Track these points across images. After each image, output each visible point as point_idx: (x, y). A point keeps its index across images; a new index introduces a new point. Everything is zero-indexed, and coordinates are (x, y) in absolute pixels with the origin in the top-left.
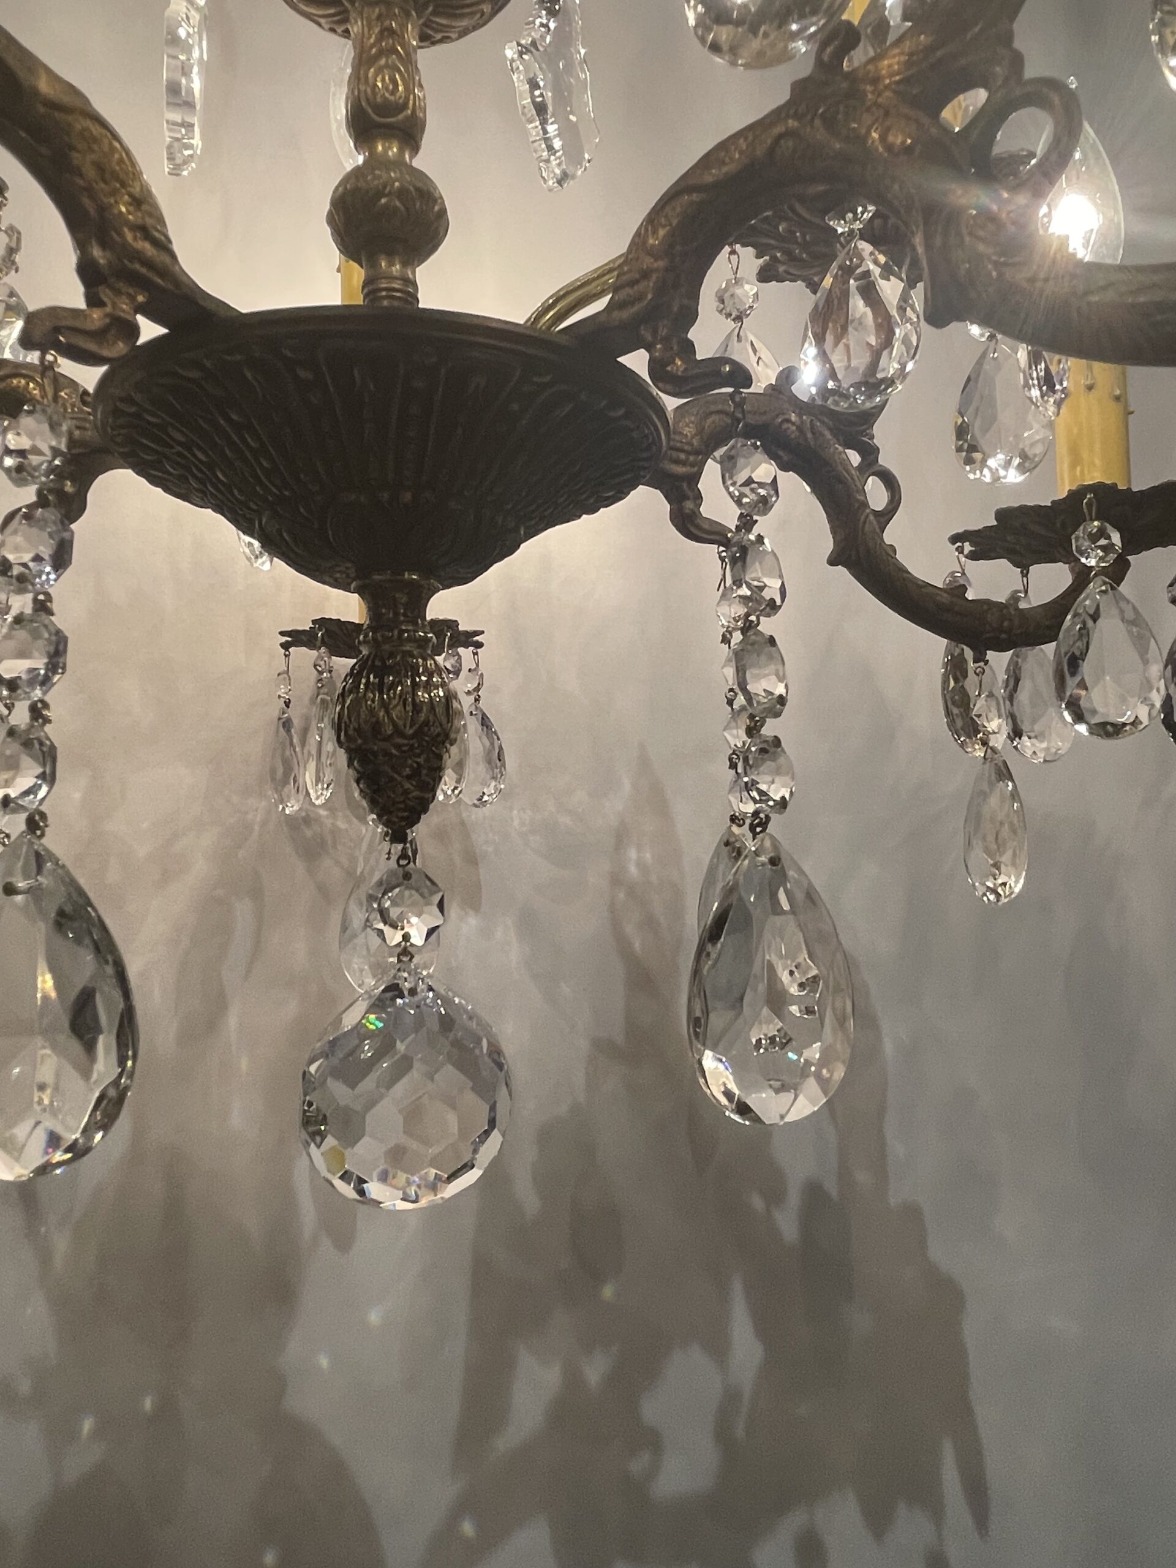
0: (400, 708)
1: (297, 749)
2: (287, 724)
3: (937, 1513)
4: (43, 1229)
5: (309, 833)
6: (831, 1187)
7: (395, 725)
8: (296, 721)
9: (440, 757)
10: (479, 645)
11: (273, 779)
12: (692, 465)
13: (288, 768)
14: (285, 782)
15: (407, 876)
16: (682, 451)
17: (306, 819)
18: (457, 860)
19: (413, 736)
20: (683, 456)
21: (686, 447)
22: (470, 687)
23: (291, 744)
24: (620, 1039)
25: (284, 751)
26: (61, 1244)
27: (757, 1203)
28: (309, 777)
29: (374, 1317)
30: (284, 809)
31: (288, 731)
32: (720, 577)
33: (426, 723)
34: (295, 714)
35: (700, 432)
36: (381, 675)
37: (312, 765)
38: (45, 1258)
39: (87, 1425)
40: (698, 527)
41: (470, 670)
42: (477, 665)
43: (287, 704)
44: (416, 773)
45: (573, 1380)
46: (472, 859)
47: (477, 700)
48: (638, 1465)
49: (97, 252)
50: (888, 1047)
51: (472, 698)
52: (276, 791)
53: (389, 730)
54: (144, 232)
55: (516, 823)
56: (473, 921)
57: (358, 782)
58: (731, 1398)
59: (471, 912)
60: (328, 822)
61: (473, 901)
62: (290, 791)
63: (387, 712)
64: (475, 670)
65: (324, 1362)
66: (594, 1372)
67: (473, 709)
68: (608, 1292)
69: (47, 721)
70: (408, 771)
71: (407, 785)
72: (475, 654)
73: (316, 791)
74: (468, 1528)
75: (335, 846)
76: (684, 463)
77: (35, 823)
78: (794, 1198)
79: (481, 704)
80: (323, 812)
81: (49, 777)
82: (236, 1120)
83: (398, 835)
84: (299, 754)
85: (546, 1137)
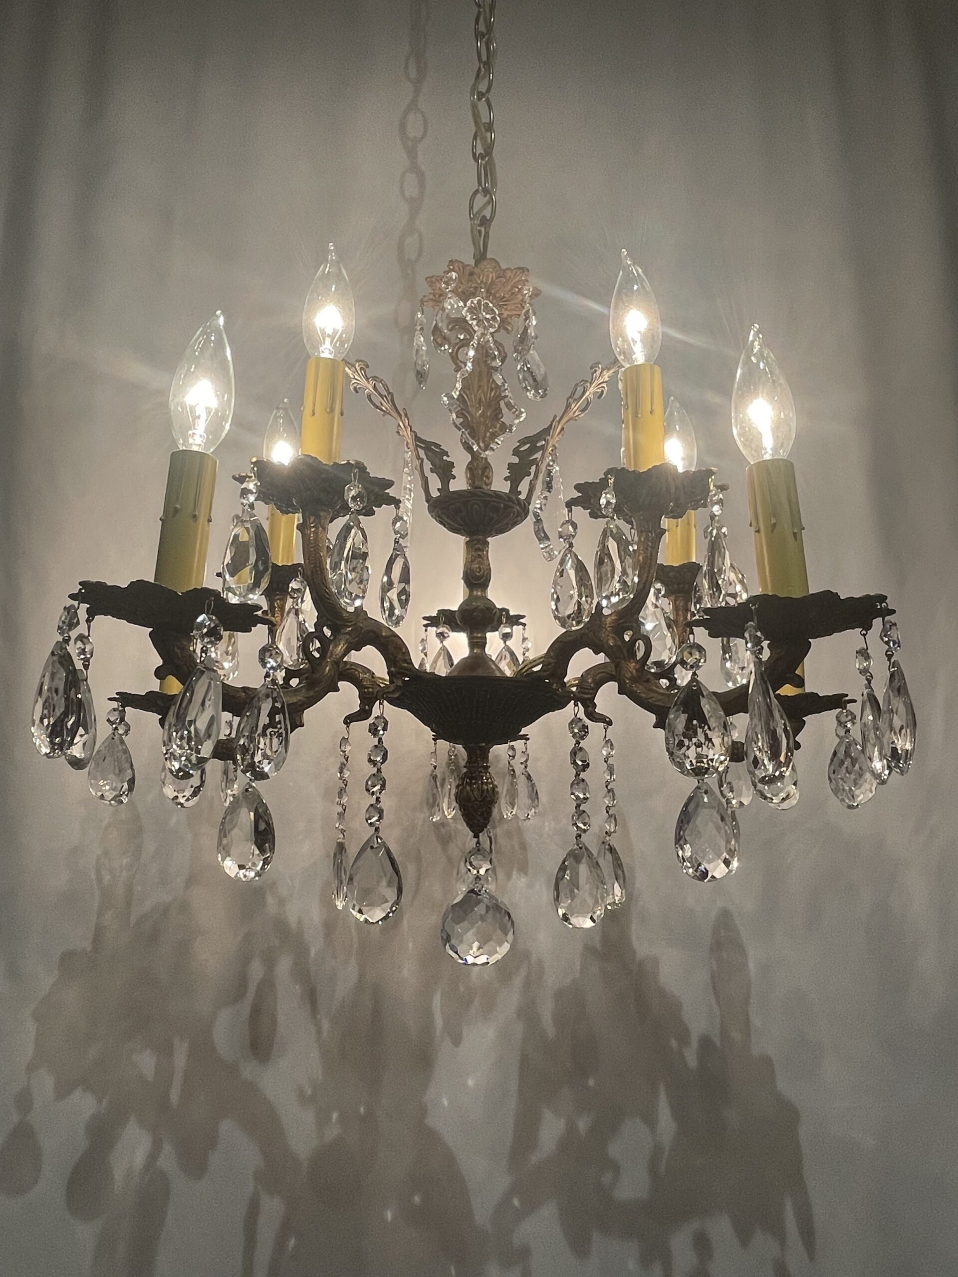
0: (477, 791)
1: (439, 790)
2: (435, 778)
3: (781, 1238)
4: (319, 1017)
5: (443, 831)
6: (717, 1041)
7: (475, 797)
8: (439, 775)
9: (490, 808)
10: (528, 739)
11: (427, 804)
12: (591, 694)
13: (435, 799)
14: (433, 806)
15: (479, 850)
16: (587, 689)
17: (443, 824)
18: (517, 847)
19: (481, 802)
20: (587, 691)
21: (589, 688)
22: (523, 760)
23: (437, 787)
24: (598, 946)
25: (432, 790)
26: (326, 1025)
27: (674, 1043)
28: (445, 806)
29: (470, 1082)
30: (432, 819)
31: (435, 782)
32: (604, 736)
33: (486, 797)
34: (438, 772)
35: (593, 681)
36: (471, 778)
37: (446, 800)
38: (319, 1032)
39: (335, 1116)
40: (595, 717)
41: (523, 752)
42: (526, 749)
43: (435, 767)
44: (482, 814)
45: (571, 1128)
46: (523, 847)
47: (526, 767)
48: (606, 1179)
49: (393, 669)
50: (752, 965)
51: (523, 766)
52: (429, 810)
53: (473, 799)
54: (405, 661)
55: (547, 828)
56: (523, 880)
57: (463, 816)
58: (657, 1151)
59: (522, 875)
60: (453, 825)
61: (523, 869)
62: (435, 810)
63: (473, 793)
65: (446, 1103)
66: (583, 1124)
67: (524, 771)
68: (591, 1082)
69: (380, 802)
70: (479, 813)
71: (479, 818)
72: (525, 743)
73: (448, 812)
74: (516, 1202)
75: (456, 838)
76: (588, 694)
77: (377, 829)
78: (694, 1043)
79: (528, 769)
80: (451, 821)
81: (380, 818)
82: (406, 973)
83: (476, 836)
84: (440, 792)
85: (559, 995)
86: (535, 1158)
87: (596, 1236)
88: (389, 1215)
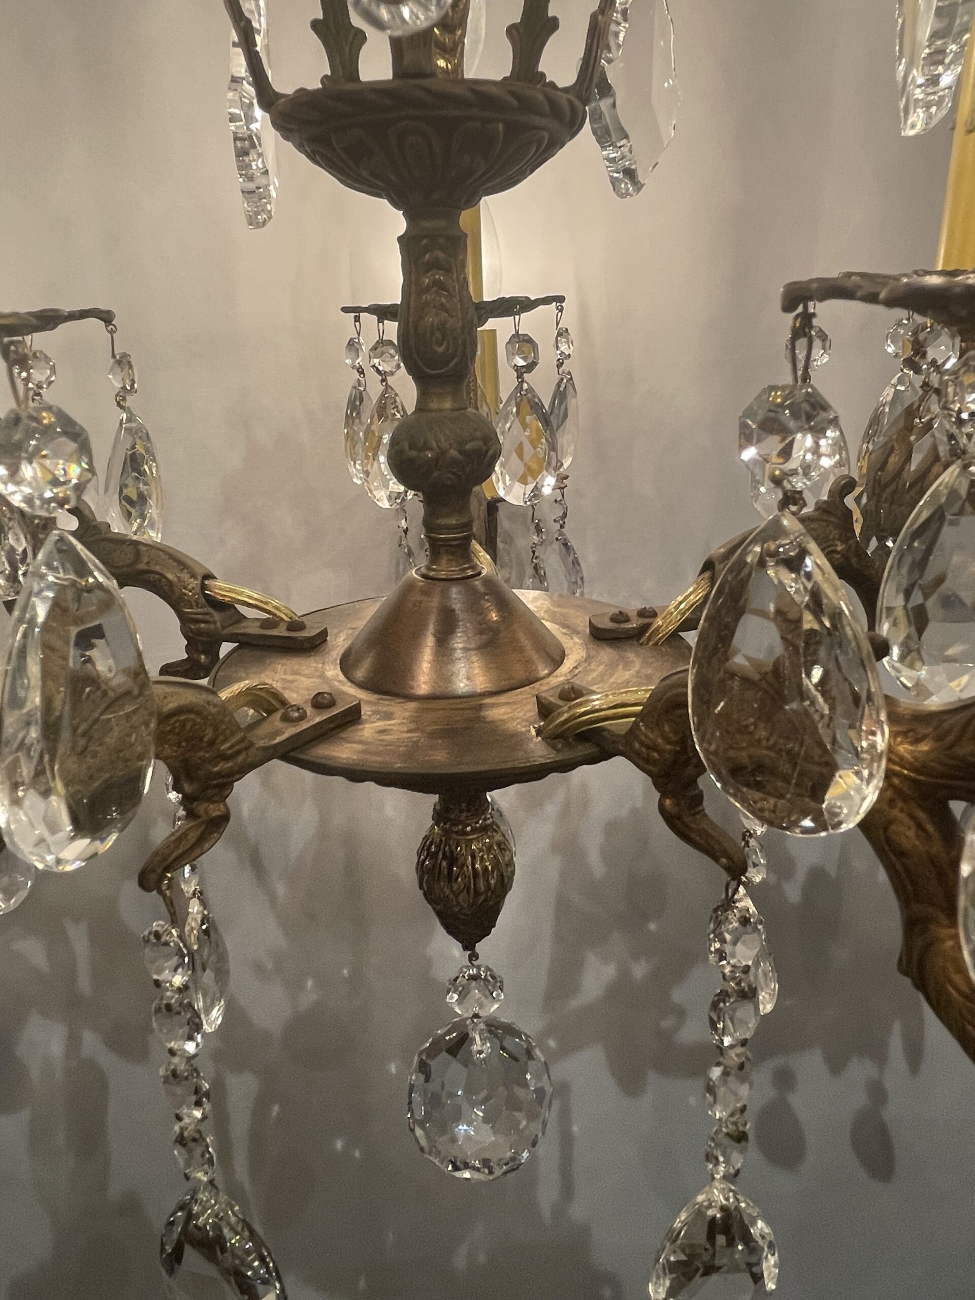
6: (832, 870)
22: (558, 516)
26: (281, 889)
38: (272, 898)
42: (563, 496)
45: (624, 974)
47: (562, 526)
48: (667, 1023)
51: (558, 526)
64: (561, 501)
66: (639, 970)
67: (557, 534)
68: (652, 926)
78: (801, 875)
85: (611, 828)
86: (575, 1003)
87: (652, 1077)
88: (393, 1069)
